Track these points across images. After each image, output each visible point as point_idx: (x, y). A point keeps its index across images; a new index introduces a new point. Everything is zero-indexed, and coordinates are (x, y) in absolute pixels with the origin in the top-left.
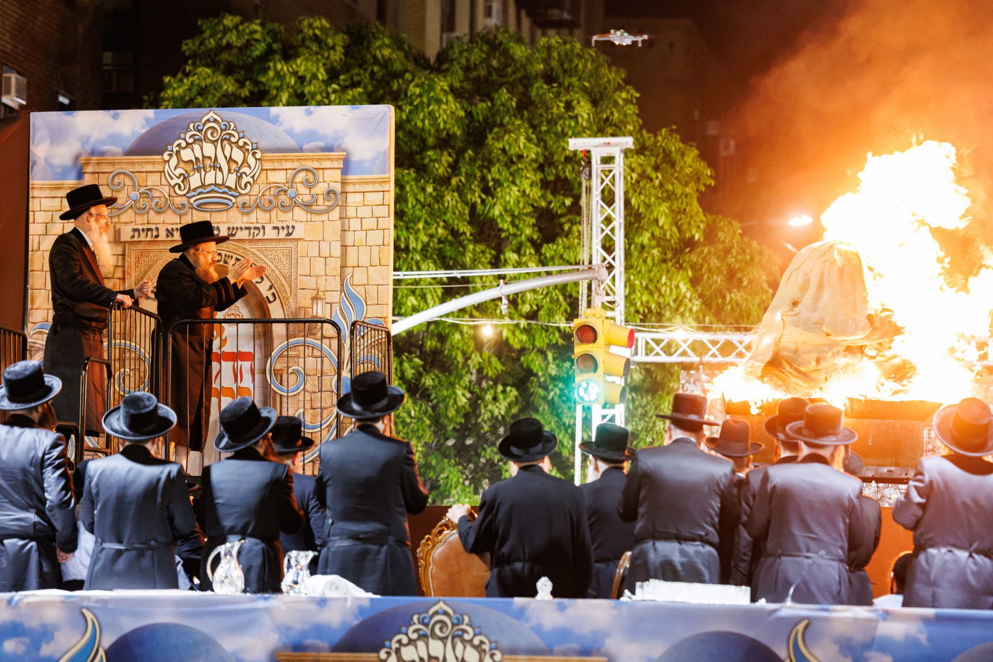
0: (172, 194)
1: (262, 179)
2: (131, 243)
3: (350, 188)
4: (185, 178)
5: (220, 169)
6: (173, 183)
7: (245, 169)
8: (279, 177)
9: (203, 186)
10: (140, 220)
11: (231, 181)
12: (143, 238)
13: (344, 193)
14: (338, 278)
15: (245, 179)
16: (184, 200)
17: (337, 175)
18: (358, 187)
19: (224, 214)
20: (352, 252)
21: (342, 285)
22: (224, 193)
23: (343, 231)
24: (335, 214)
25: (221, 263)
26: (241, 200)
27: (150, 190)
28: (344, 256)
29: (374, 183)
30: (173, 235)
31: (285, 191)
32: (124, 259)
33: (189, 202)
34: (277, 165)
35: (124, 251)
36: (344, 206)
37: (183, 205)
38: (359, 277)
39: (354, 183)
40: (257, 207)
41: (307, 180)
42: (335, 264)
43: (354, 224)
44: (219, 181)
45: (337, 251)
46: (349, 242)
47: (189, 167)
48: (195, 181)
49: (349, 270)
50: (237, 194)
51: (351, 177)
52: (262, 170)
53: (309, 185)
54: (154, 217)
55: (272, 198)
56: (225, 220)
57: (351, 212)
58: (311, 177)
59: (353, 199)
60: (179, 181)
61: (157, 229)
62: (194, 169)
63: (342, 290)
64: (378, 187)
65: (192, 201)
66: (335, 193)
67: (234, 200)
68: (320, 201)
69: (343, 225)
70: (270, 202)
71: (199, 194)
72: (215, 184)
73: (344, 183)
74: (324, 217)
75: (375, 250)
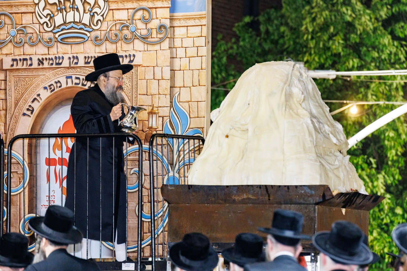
0: (42, 30)
1: (109, 17)
2: (11, 70)
3: (176, 23)
4: (51, 17)
5: (77, 9)
6: (42, 21)
7: (96, 10)
8: (123, 15)
9: (65, 23)
10: (17, 51)
11: (86, 19)
12: (20, 66)
13: (172, 27)
14: (168, 97)
15: (97, 18)
16: (51, 35)
17: (166, 13)
18: (183, 23)
19: (82, 45)
20: (179, 75)
21: (171, 102)
22: (80, 29)
23: (172, 58)
24: (166, 44)
25: (80, 85)
26: (94, 34)
27: (25, 27)
28: (173, 78)
29: (195, 19)
30: (43, 64)
31: (127, 27)
32: (6, 84)
33: (55, 37)
34: (121, 6)
35: (6, 77)
36: (172, 38)
37: (50, 39)
38: (185, 95)
39: (180, 19)
40: (107, 40)
41: (144, 17)
42: (166, 85)
43: (180, 52)
44: (77, 20)
45: (167, 74)
46: (177, 67)
47: (54, 9)
48: (59, 20)
49: (176, 90)
50: (90, 30)
51: (177, 14)
52: (110, 10)
53: (146, 21)
54: (28, 49)
55: (117, 32)
56: (82, 50)
57: (178, 43)
58: (146, 15)
59: (179, 32)
60: (47, 20)
61: (31, 59)
62: (58, 10)
63: (171, 106)
64: (197, 22)
65: (57, 36)
66: (165, 27)
67: (88, 34)
68: (154, 34)
69: (171, 53)
70: (116, 35)
71: (62, 30)
72: (74, 22)
73: (172, 19)
74: (157, 47)
75: (196, 73)
